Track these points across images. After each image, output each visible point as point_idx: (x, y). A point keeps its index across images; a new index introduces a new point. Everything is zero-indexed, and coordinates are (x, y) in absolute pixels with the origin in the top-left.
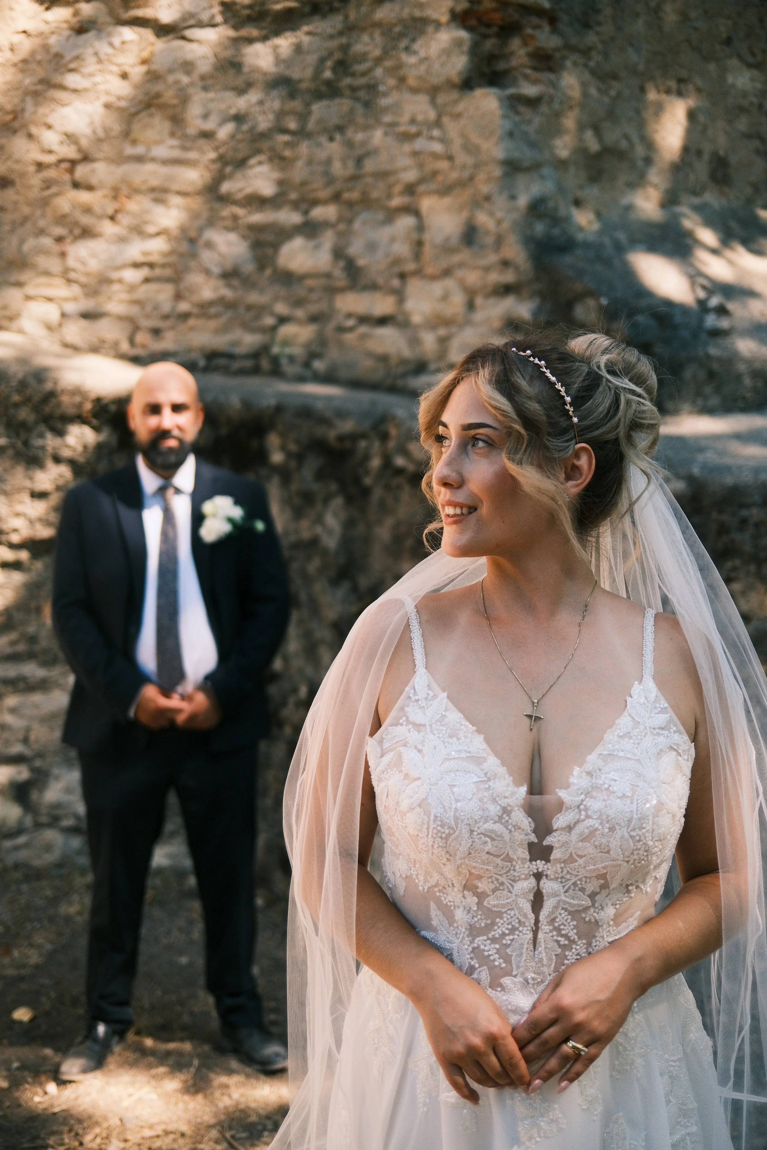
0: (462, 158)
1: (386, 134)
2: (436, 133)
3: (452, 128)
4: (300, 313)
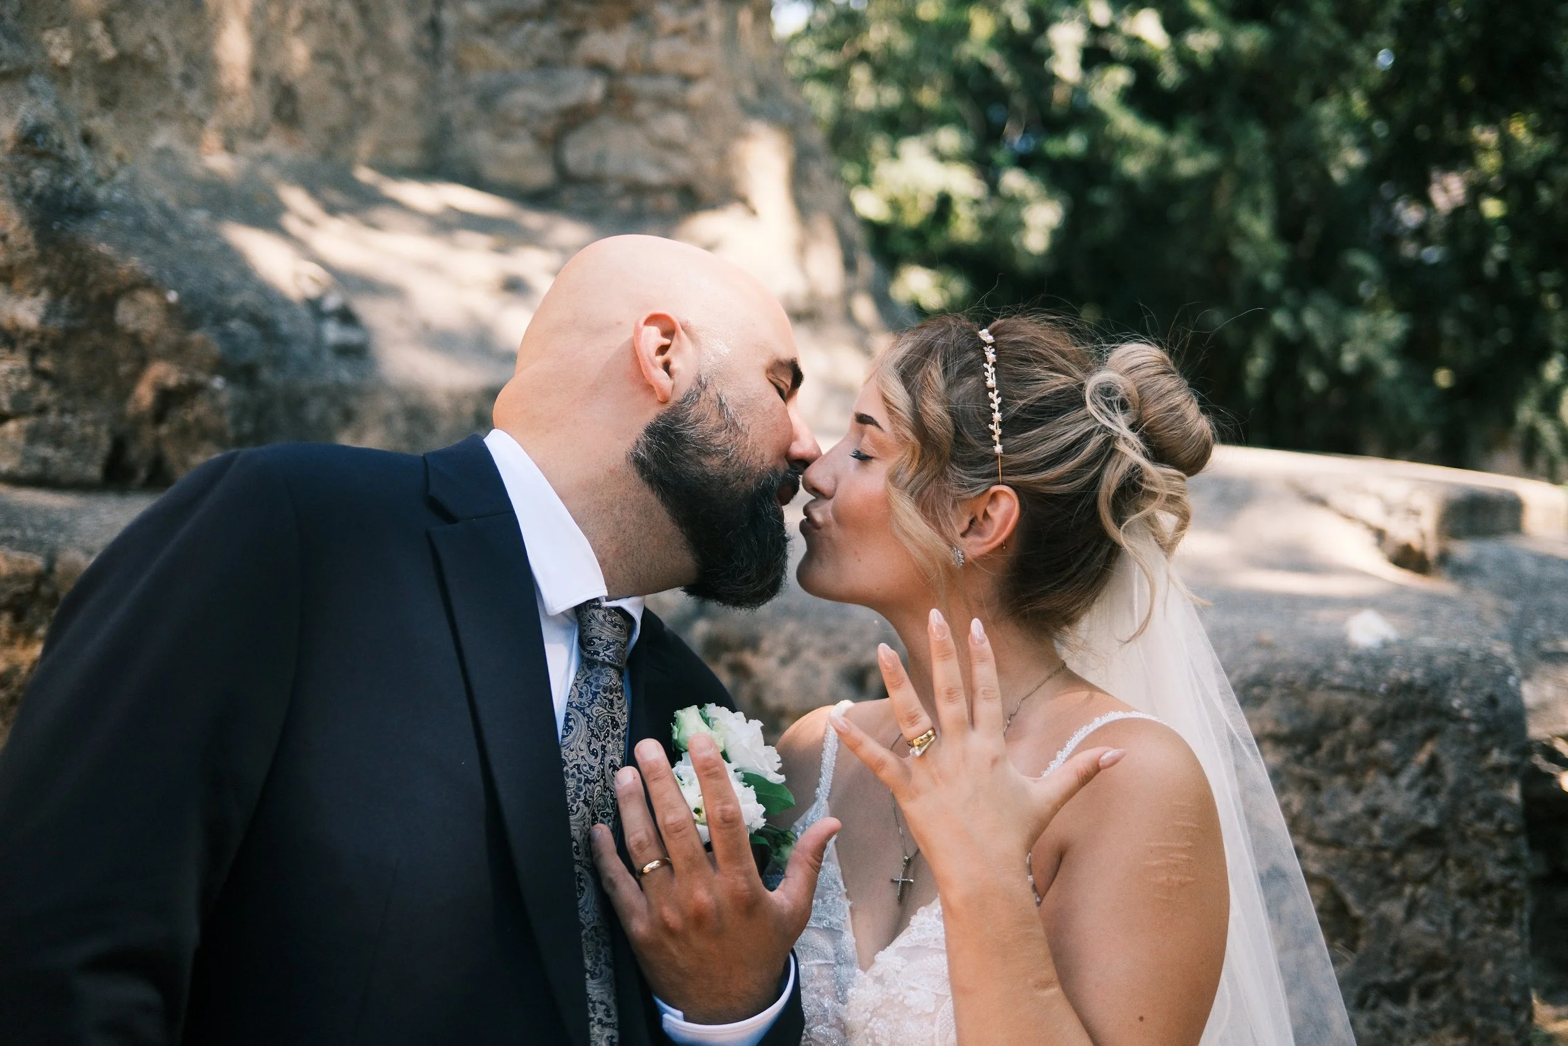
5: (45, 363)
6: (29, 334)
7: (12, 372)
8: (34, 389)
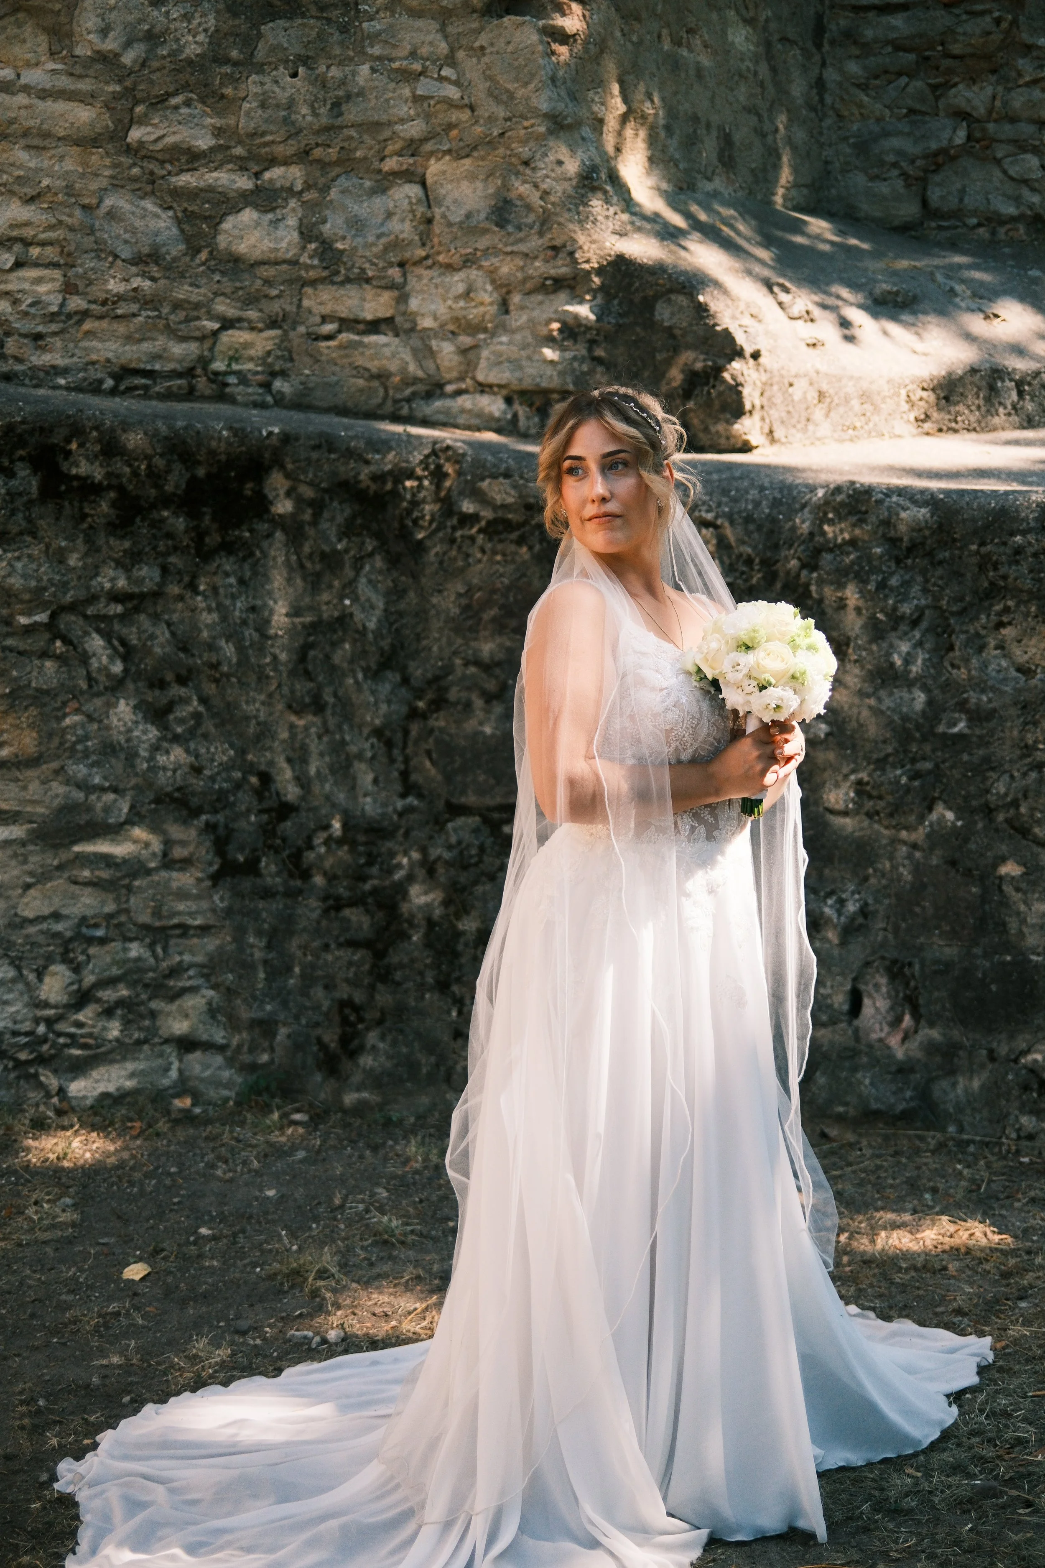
0: (488, 107)
1: (373, 70)
2: (446, 72)
3: (471, 68)
4: (252, 314)
5: (600, 352)
6: (588, 328)
7: (575, 358)
8: (592, 372)
